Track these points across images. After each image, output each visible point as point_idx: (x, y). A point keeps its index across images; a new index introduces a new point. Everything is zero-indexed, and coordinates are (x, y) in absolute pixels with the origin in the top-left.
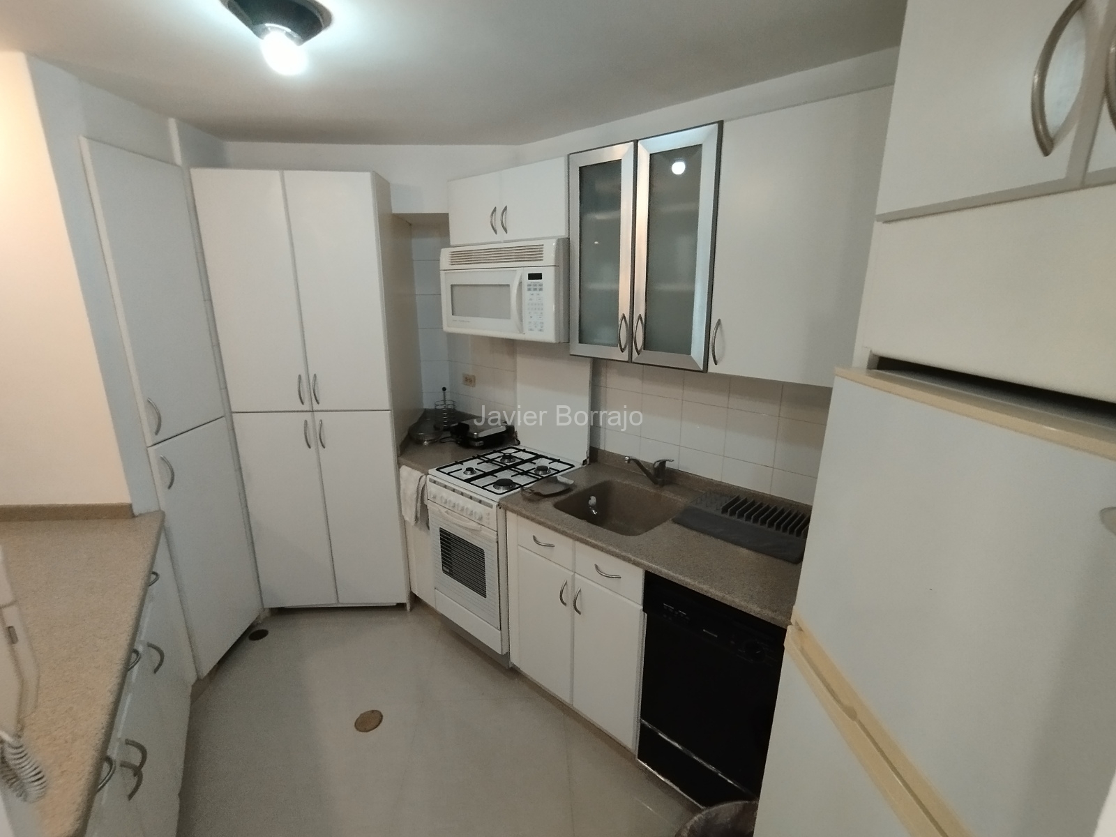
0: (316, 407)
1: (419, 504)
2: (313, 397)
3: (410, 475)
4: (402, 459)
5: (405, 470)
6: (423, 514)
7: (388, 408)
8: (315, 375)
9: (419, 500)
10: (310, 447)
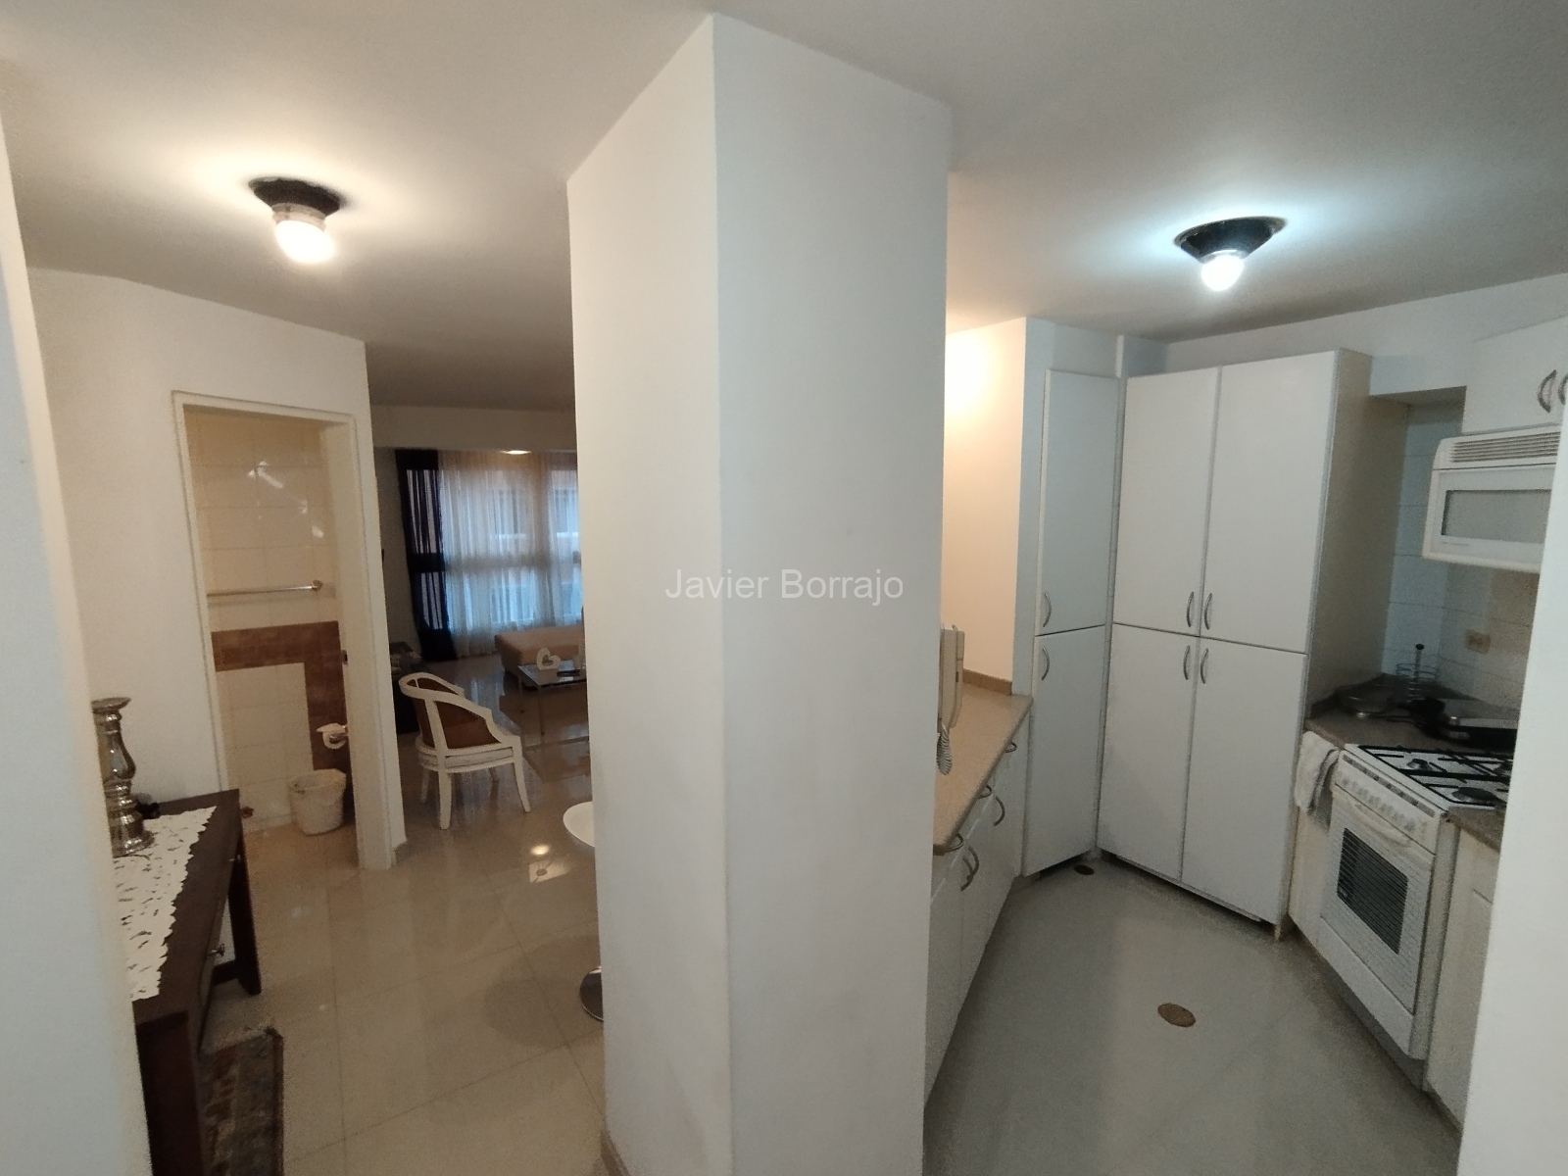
0: (1205, 632)
1: (1320, 789)
2: (1203, 617)
3: (1316, 745)
4: (1311, 724)
5: (1310, 738)
6: (1322, 803)
7: (1303, 650)
8: (1211, 595)
9: (1322, 783)
10: (1187, 677)
